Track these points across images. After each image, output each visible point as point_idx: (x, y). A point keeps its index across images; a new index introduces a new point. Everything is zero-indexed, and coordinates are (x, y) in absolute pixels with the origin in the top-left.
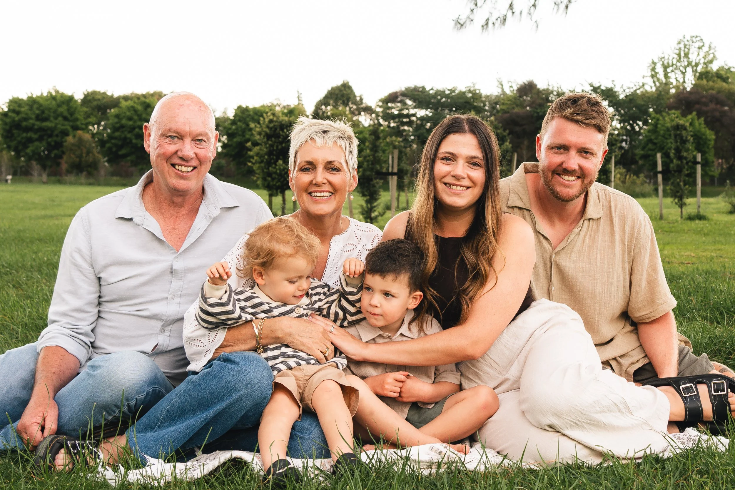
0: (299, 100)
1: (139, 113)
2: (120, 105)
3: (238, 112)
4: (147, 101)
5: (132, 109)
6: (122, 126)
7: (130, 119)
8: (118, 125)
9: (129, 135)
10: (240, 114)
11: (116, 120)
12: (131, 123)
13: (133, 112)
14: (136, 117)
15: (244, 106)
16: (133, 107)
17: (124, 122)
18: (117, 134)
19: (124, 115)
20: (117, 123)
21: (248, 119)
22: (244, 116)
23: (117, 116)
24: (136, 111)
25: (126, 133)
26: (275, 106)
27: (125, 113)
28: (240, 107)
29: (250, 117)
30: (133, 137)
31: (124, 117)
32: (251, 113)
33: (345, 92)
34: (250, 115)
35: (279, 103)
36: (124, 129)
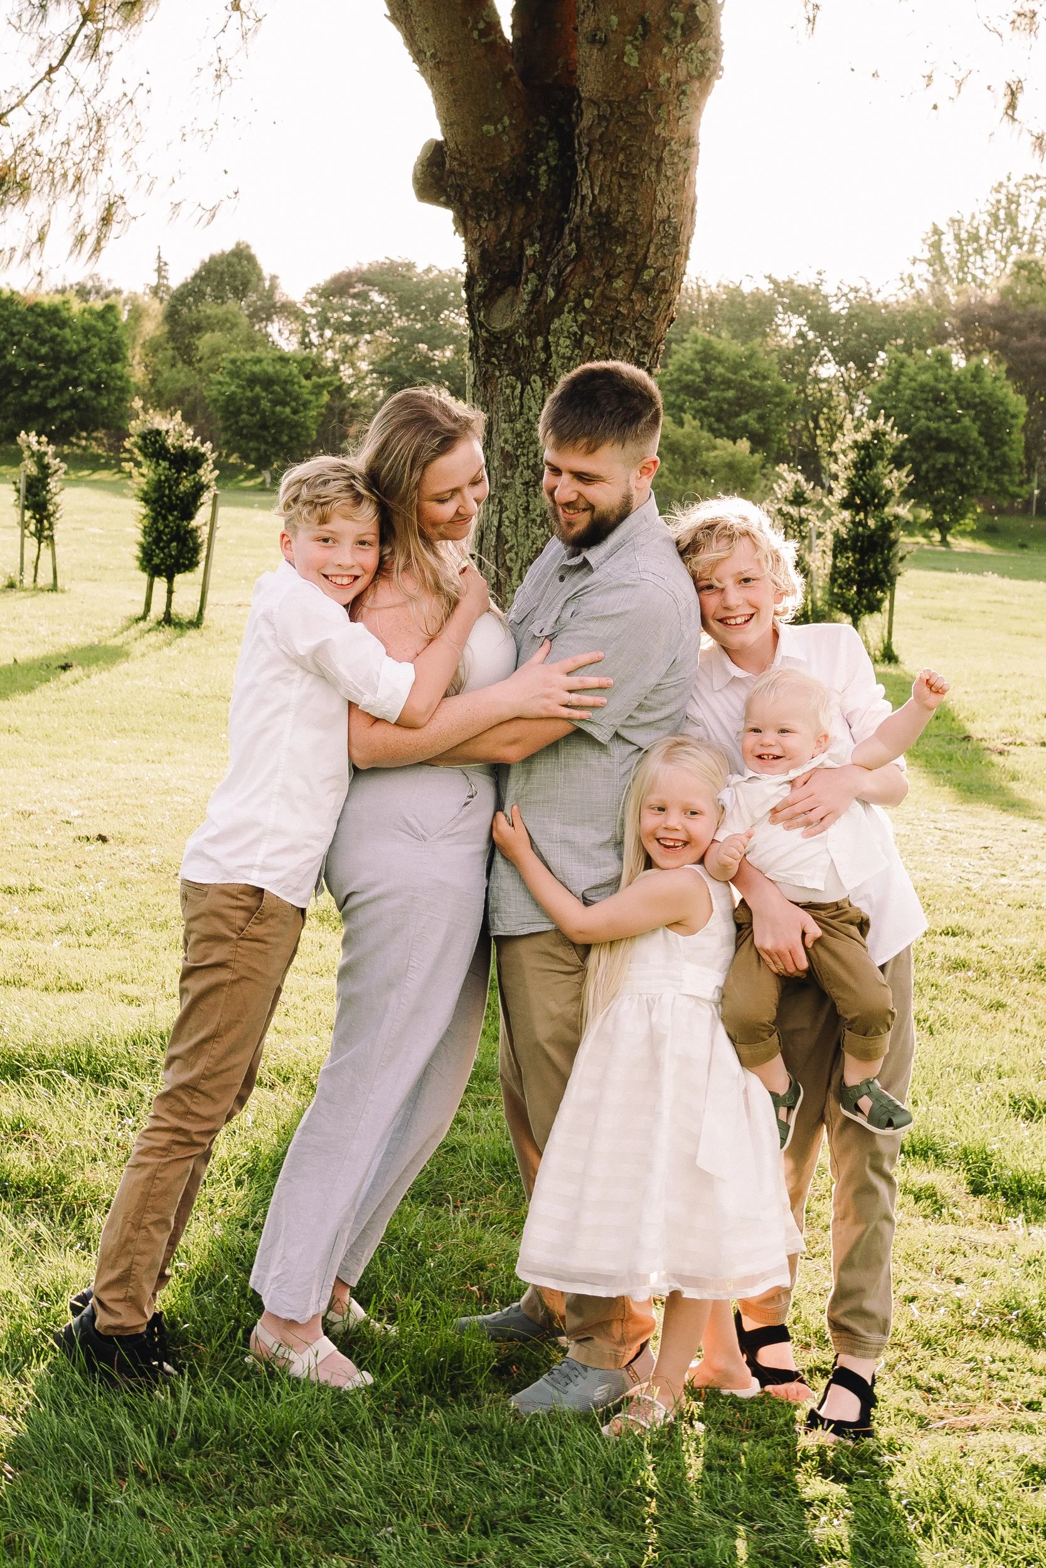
0: (160, 276)
29: (18, 316)
33: (239, 268)
34: (18, 312)
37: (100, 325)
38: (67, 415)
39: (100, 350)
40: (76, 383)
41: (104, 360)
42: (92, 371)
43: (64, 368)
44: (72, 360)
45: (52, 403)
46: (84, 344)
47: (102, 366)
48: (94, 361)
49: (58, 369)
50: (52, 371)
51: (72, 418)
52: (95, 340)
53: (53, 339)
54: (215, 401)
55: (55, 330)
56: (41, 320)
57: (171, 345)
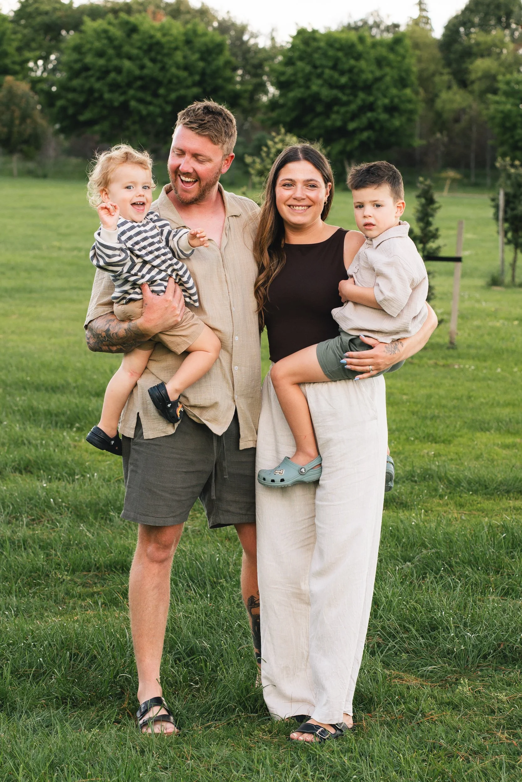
0: (422, 10)
1: (116, 43)
2: (83, 28)
3: (298, 42)
4: (132, 19)
5: (103, 35)
6: (86, 68)
7: (100, 54)
8: (77, 66)
9: (97, 85)
10: (302, 47)
11: (75, 56)
12: (101, 62)
13: (105, 41)
14: (111, 52)
15: (310, 30)
16: (105, 31)
17: (89, 59)
18: (76, 83)
19: (88, 46)
20: (76, 61)
21: (316, 56)
22: (309, 50)
23: (77, 49)
24: (110, 39)
25: (93, 80)
26: (371, 28)
27: (92, 43)
28: (301, 32)
29: (320, 52)
30: (106, 89)
31: (90, 50)
32: (322, 44)
34: (319, 48)
35: (378, 20)
36: (90, 73)
37: (392, 56)
38: (365, 135)
39: (392, 77)
40: (371, 107)
41: (396, 86)
42: (385, 96)
43: (361, 95)
44: (368, 88)
45: (352, 126)
46: (378, 73)
47: (394, 91)
48: (387, 88)
49: (356, 96)
50: (351, 98)
51: (369, 138)
52: (387, 70)
53: (351, 70)
54: (493, 118)
55: (352, 62)
56: (340, 54)
57: (446, 70)
